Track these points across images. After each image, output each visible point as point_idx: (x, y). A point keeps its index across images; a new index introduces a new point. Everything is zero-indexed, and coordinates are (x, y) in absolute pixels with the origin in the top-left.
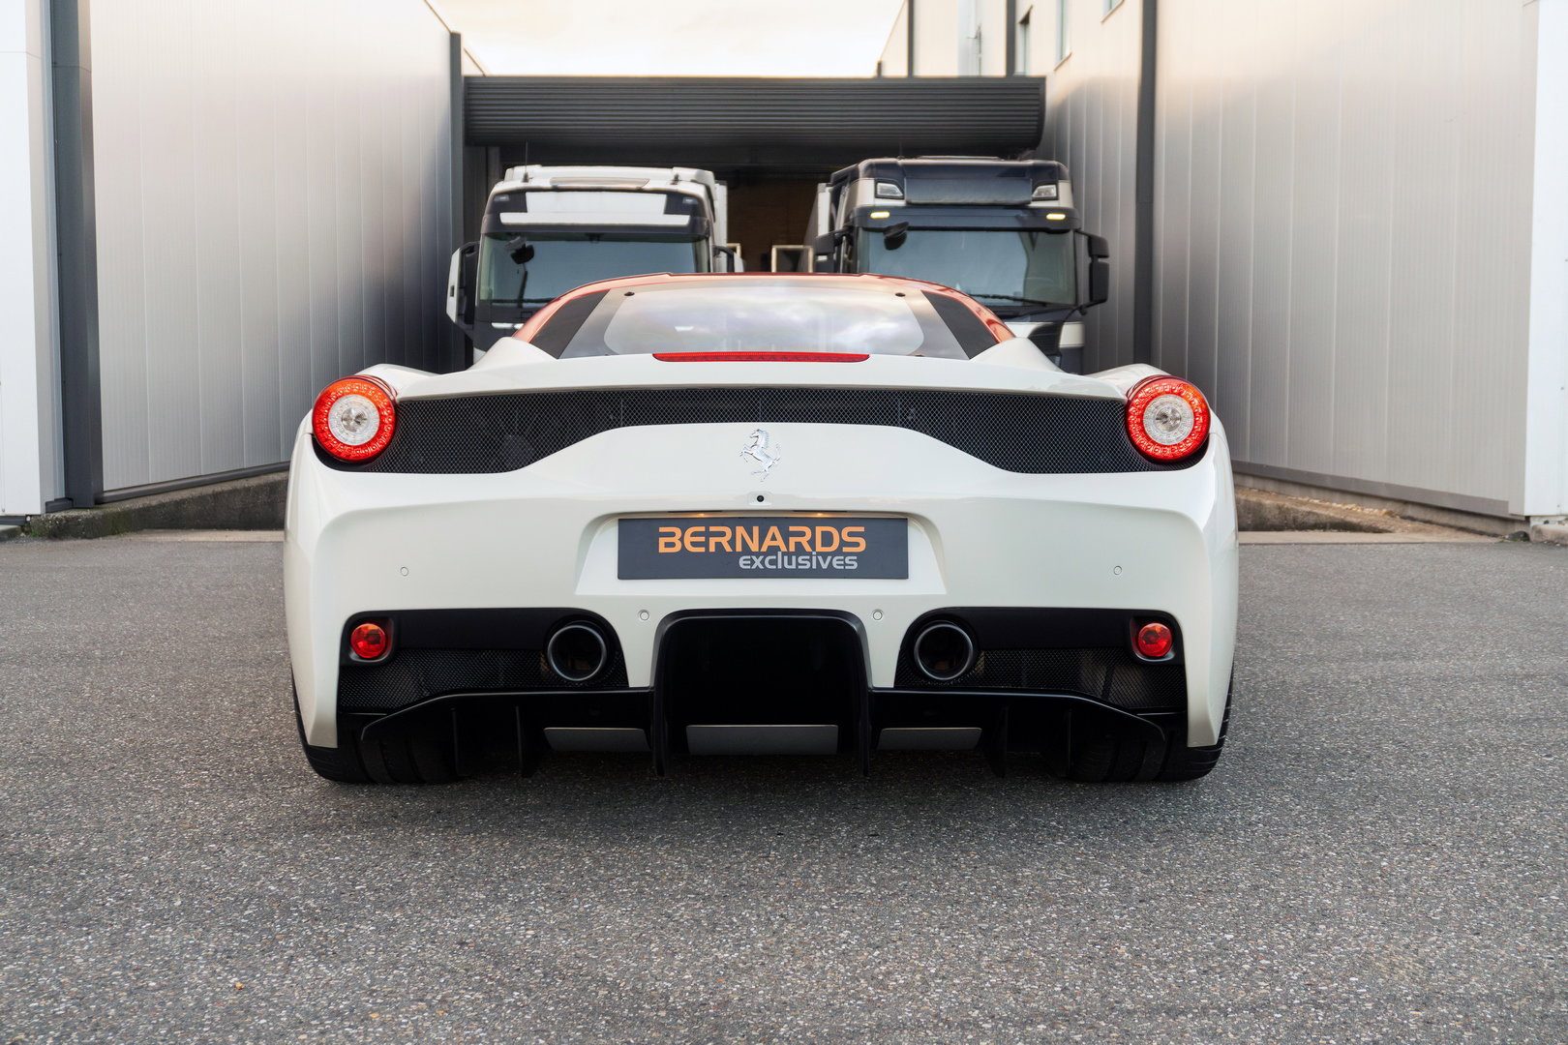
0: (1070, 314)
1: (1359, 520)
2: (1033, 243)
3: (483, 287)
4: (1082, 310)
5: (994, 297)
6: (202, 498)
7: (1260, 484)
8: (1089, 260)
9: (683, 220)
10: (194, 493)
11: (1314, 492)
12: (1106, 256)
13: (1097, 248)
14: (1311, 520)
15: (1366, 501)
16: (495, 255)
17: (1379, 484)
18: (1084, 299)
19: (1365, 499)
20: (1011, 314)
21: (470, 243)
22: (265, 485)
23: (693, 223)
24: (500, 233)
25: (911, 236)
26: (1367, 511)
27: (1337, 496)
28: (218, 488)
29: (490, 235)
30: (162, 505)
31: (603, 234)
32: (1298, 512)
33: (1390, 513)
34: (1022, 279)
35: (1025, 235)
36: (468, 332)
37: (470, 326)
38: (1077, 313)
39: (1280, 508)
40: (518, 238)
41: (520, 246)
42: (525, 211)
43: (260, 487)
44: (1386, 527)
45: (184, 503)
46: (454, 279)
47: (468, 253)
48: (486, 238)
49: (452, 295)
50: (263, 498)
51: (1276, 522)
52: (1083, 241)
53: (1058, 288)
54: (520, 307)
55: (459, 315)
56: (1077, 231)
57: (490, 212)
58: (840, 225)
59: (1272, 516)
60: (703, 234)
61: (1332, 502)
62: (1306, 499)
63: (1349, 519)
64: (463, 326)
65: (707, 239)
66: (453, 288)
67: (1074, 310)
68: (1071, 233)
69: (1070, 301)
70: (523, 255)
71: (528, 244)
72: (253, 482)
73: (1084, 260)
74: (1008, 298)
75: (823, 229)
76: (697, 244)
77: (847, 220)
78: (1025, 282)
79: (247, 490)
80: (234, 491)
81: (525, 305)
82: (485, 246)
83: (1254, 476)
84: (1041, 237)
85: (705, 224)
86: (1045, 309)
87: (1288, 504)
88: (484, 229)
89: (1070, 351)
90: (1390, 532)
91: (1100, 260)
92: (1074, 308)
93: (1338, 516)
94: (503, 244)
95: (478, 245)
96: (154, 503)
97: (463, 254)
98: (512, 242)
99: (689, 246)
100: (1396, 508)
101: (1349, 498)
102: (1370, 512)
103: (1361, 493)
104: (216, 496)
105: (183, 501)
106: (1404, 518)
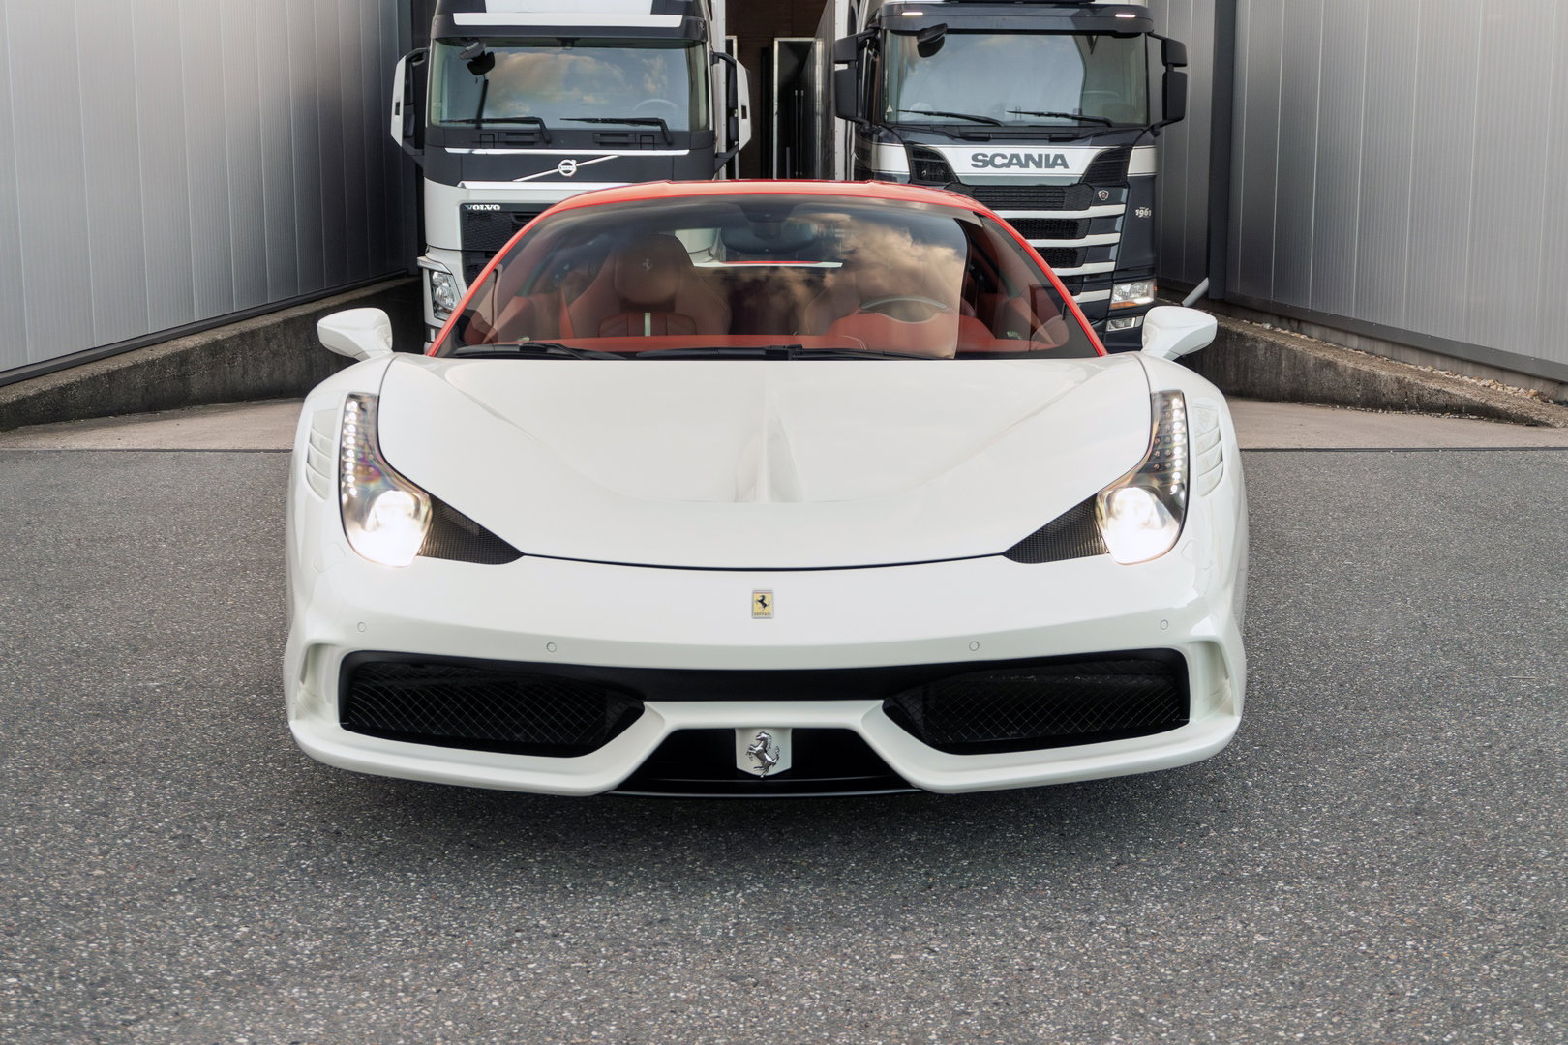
0: (1140, 137)
1: (1506, 406)
2: (1092, 44)
3: (433, 104)
4: (1154, 130)
5: (1050, 115)
6: (94, 380)
7: (1367, 345)
8: (1164, 69)
9: (674, 21)
10: (83, 375)
11: (1438, 361)
12: (1185, 65)
13: (1172, 53)
14: (1442, 400)
15: (1509, 378)
16: (448, 62)
17: (1526, 358)
18: (1157, 116)
19: (1506, 374)
20: (1070, 136)
21: (419, 50)
22: (175, 355)
23: (687, 25)
24: (456, 37)
25: (949, 38)
26: (1510, 390)
27: (1469, 368)
28: (112, 364)
29: (442, 40)
30: (41, 395)
31: (578, 39)
32: (1423, 388)
33: (1539, 394)
34: (1079, 92)
35: (1083, 39)
36: (417, 159)
37: (419, 151)
38: (1149, 134)
39: (1398, 381)
40: (475, 44)
41: (478, 54)
42: (485, 11)
43: (168, 359)
44: (1543, 418)
45: (70, 389)
46: (398, 93)
47: (416, 61)
48: (437, 43)
49: (397, 113)
50: (172, 370)
51: (1395, 399)
52: (1155, 46)
53: (1126, 104)
54: (479, 128)
55: (405, 137)
56: (1150, 34)
57: (441, 12)
58: (860, 28)
59: (1390, 391)
60: (698, 37)
61: (1462, 375)
62: (1428, 369)
63: (1491, 403)
64: (411, 150)
65: (704, 44)
66: (398, 104)
67: (1145, 132)
68: (1143, 34)
69: (1140, 120)
70: (482, 64)
71: (487, 50)
72: (159, 352)
73: (1158, 69)
74: (1065, 116)
75: (841, 32)
76: (691, 49)
77: (871, 19)
78: (1082, 95)
79: (151, 363)
80: (136, 367)
81: (485, 126)
82: (436, 53)
83: (1360, 335)
84: (1102, 41)
85: (701, 25)
86: (1110, 129)
87: (1410, 378)
88: (434, 32)
89: (1141, 180)
90: (1548, 425)
91: (1176, 69)
92: (1145, 128)
93: (1477, 399)
94: (458, 50)
95: (428, 52)
96: (31, 393)
97: (408, 62)
98: (468, 48)
99: (683, 52)
100: (1549, 389)
101: (1484, 372)
102: (1513, 394)
103: (1502, 367)
104: (111, 375)
105: (69, 387)
106: (1558, 402)
